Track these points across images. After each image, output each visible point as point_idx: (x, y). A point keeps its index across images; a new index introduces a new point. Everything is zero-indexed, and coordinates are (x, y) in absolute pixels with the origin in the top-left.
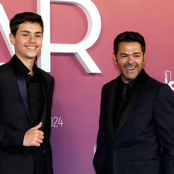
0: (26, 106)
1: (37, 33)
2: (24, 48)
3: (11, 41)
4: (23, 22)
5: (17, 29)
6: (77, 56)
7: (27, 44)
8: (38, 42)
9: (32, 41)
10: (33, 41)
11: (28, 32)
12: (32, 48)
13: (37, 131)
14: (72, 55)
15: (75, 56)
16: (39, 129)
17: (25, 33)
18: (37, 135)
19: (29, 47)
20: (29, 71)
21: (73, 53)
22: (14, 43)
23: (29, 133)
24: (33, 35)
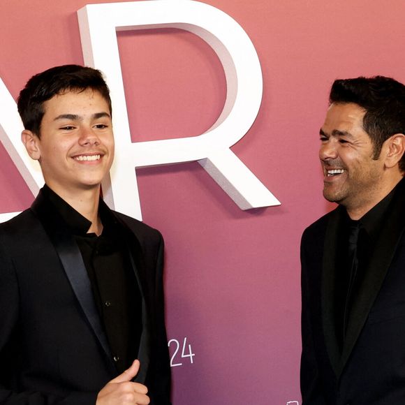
0: (92, 320)
1: (98, 116)
2: (69, 163)
3: (30, 151)
4: (57, 92)
5: (41, 116)
6: (207, 168)
7: (76, 149)
8: (105, 141)
9: (89, 140)
10: (91, 138)
11: (73, 117)
12: (89, 158)
13: (129, 386)
14: (195, 168)
15: (201, 168)
16: (133, 380)
17: (67, 122)
18: (129, 397)
19: (81, 158)
20: (89, 224)
21: (196, 162)
22: (38, 155)
23: (107, 394)
24: (86, 123)
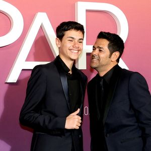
9: (76, 46)
11: (73, 38)
12: (75, 51)
22: (59, 46)
24: (76, 41)
